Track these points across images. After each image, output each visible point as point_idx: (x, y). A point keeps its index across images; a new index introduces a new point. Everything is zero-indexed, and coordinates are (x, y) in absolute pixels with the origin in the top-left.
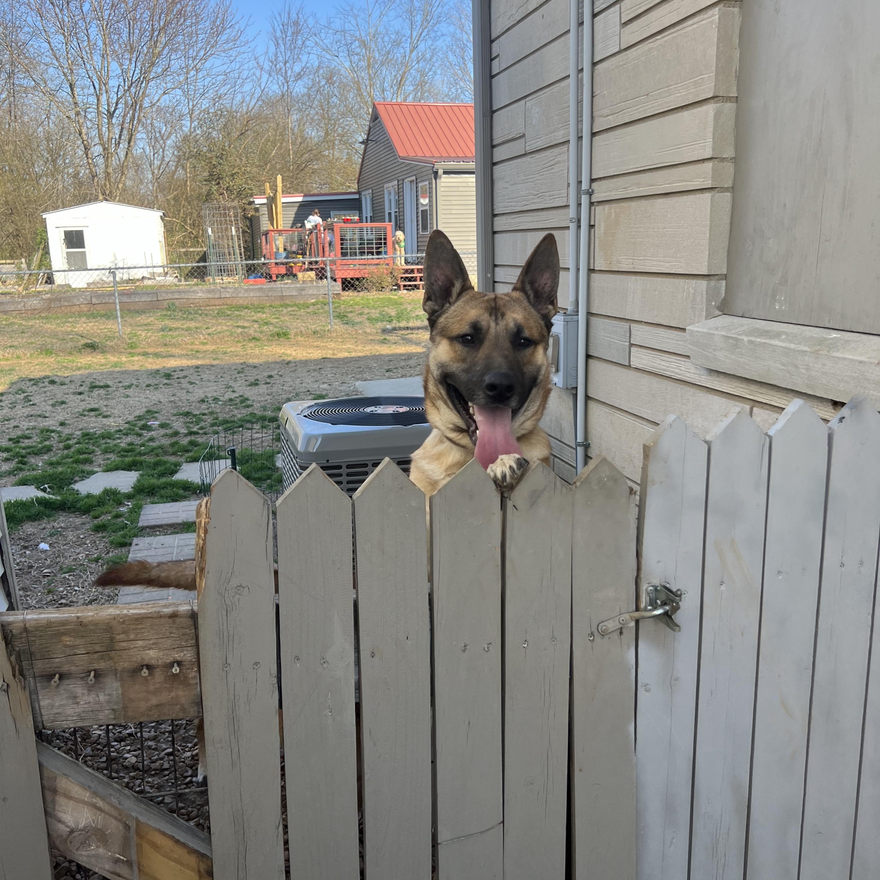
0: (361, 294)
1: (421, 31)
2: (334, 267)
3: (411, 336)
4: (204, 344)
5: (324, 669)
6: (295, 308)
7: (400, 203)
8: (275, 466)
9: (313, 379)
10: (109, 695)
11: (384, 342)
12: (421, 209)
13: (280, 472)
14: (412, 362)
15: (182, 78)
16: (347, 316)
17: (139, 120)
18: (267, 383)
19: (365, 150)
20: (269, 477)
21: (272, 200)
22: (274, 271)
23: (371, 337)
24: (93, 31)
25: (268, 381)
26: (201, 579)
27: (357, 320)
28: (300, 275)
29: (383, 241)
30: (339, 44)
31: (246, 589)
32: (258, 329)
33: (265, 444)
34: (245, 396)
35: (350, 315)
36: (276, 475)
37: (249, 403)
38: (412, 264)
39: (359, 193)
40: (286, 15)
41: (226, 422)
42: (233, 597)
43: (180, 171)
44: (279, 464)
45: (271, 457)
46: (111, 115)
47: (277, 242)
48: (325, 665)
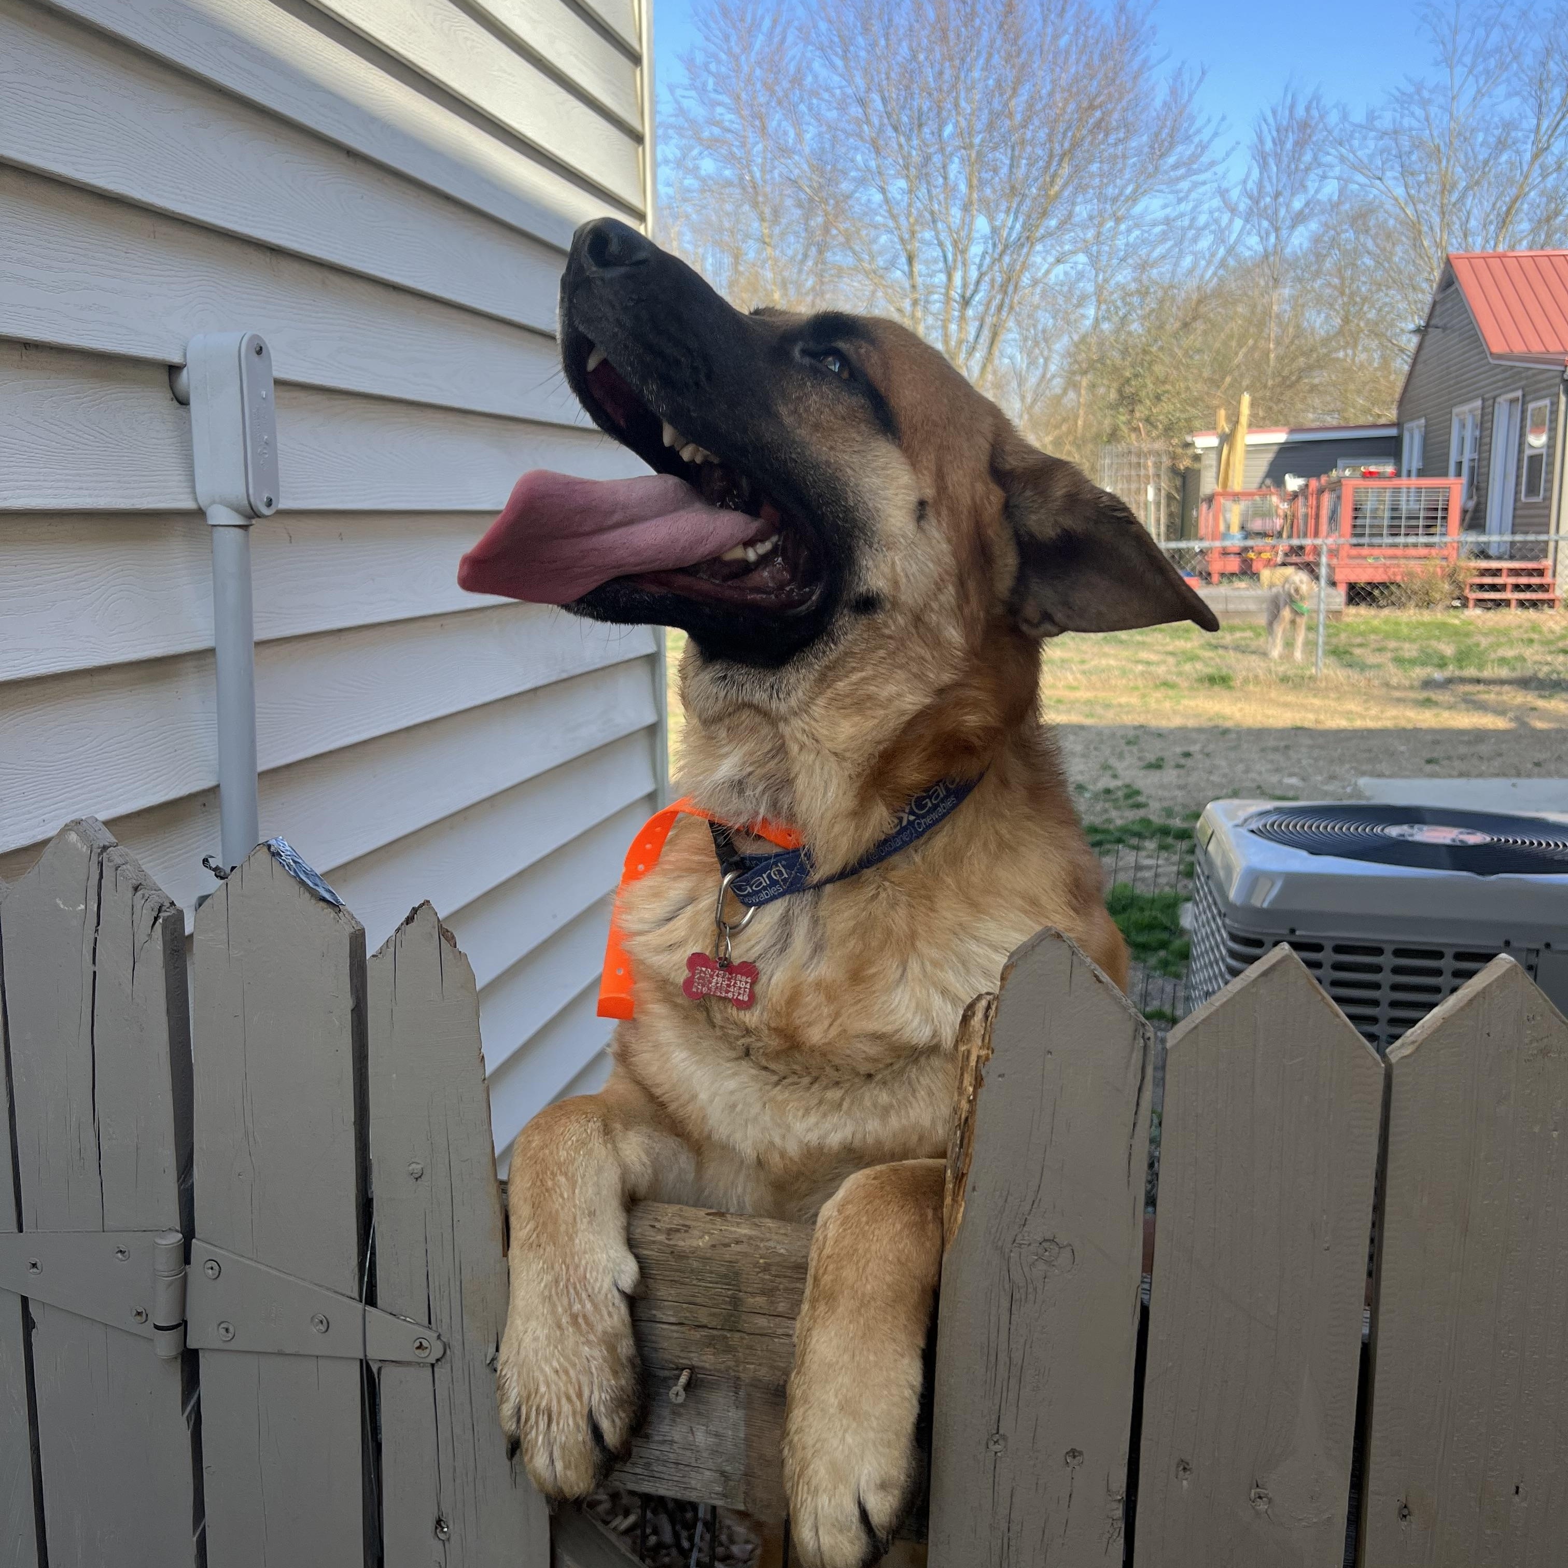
0: (1386, 612)
1: (1558, 117)
2: (1335, 561)
3: (1486, 696)
4: (1072, 688)
5: (1258, 1513)
6: (1249, 634)
7: (1483, 445)
8: (1177, 924)
9: (1269, 766)
10: (717, 1435)
11: (1427, 703)
12: (1528, 452)
13: (1186, 938)
14: (1484, 749)
15: (1090, 234)
16: (1351, 654)
17: (1011, 308)
18: (1179, 766)
19: (1420, 347)
20: (1163, 945)
21: (1227, 439)
22: (1216, 566)
23: (1397, 694)
24: (954, 167)
25: (1183, 761)
26: (954, 1200)
27: (1372, 659)
28: (1266, 574)
29: (1440, 514)
30: (1385, 155)
31: (1067, 1253)
32: (1174, 669)
33: (1162, 880)
34: (1136, 787)
35: (1357, 651)
36: (1177, 943)
37: (1141, 799)
38: (1500, 558)
39: (1398, 425)
40: (1287, 112)
41: (1093, 830)
42: (1033, 1264)
43: (1072, 395)
44: (1187, 920)
45: (1172, 906)
46: (966, 302)
47: (1228, 516)
48: (1262, 1506)
